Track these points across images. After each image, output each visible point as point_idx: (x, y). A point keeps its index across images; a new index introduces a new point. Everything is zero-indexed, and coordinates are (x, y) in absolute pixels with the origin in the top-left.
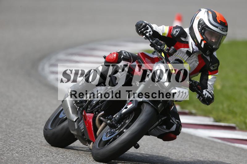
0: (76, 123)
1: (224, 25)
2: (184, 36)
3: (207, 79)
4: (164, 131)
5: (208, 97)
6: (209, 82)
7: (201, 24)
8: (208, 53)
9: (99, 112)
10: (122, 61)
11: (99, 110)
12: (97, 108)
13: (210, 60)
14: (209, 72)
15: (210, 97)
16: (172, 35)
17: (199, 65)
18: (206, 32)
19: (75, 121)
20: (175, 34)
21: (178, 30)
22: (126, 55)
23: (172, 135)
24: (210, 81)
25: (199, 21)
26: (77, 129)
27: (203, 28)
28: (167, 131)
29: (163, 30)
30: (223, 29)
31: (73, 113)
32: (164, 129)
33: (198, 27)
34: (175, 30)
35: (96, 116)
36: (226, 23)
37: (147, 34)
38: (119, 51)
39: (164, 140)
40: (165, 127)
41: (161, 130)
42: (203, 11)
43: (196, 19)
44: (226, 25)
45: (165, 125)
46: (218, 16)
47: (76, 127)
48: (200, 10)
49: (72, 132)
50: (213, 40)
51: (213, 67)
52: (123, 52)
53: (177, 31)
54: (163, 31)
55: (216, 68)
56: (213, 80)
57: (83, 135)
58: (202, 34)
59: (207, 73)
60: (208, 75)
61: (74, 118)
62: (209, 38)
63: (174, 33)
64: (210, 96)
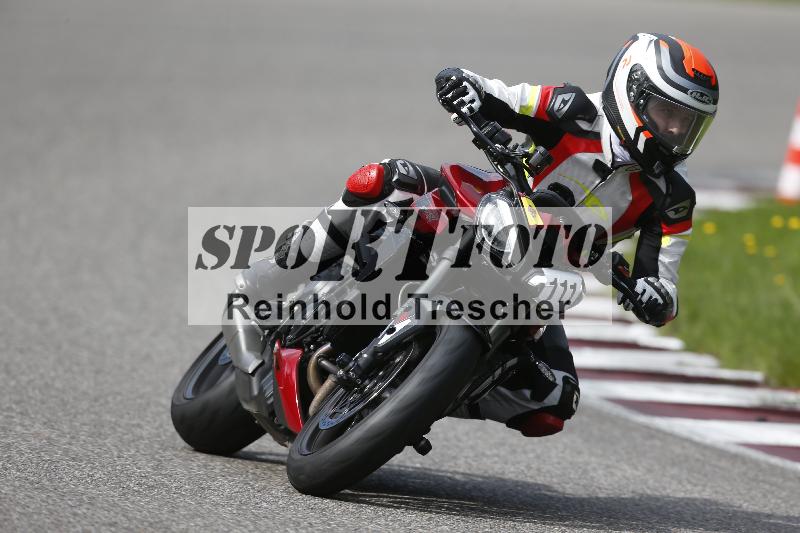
0: (255, 380)
1: (706, 83)
2: (587, 117)
3: (657, 249)
4: (524, 406)
5: (652, 302)
6: (662, 257)
7: (638, 80)
8: (657, 167)
9: (319, 346)
10: (396, 192)
11: (317, 337)
12: (312, 333)
13: (668, 189)
14: (663, 226)
15: (656, 300)
16: (551, 113)
17: (632, 203)
18: (651, 105)
19: (253, 374)
20: (559, 110)
21: (570, 97)
22: (408, 172)
23: (551, 419)
24: (667, 252)
25: (632, 72)
26: (256, 397)
27: (643, 92)
28: (535, 406)
29: (523, 96)
30: (702, 95)
31: (249, 349)
32: (524, 398)
33: (629, 89)
34: (560, 98)
35: (310, 357)
36: (711, 77)
37: (464, 110)
38: (386, 161)
39: (527, 433)
40: (527, 393)
41: (517, 403)
42: (645, 39)
43: (621, 64)
44: (713, 83)
45: (528, 388)
46: (687, 54)
47: (256, 392)
48: (635, 38)
49: (246, 407)
50: (675, 130)
51: (677, 211)
52: (398, 163)
53: (564, 102)
54: (522, 99)
55: (683, 214)
56: (673, 249)
57: (272, 414)
58: (638, 110)
59: (658, 229)
60: (661, 235)
61: (251, 363)
62: (660, 122)
63: (556, 107)
64: (659, 297)
